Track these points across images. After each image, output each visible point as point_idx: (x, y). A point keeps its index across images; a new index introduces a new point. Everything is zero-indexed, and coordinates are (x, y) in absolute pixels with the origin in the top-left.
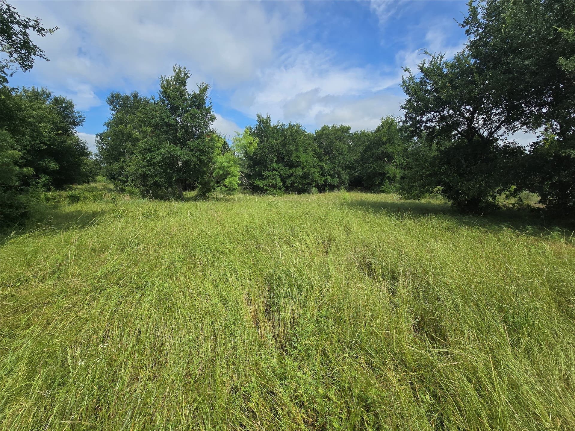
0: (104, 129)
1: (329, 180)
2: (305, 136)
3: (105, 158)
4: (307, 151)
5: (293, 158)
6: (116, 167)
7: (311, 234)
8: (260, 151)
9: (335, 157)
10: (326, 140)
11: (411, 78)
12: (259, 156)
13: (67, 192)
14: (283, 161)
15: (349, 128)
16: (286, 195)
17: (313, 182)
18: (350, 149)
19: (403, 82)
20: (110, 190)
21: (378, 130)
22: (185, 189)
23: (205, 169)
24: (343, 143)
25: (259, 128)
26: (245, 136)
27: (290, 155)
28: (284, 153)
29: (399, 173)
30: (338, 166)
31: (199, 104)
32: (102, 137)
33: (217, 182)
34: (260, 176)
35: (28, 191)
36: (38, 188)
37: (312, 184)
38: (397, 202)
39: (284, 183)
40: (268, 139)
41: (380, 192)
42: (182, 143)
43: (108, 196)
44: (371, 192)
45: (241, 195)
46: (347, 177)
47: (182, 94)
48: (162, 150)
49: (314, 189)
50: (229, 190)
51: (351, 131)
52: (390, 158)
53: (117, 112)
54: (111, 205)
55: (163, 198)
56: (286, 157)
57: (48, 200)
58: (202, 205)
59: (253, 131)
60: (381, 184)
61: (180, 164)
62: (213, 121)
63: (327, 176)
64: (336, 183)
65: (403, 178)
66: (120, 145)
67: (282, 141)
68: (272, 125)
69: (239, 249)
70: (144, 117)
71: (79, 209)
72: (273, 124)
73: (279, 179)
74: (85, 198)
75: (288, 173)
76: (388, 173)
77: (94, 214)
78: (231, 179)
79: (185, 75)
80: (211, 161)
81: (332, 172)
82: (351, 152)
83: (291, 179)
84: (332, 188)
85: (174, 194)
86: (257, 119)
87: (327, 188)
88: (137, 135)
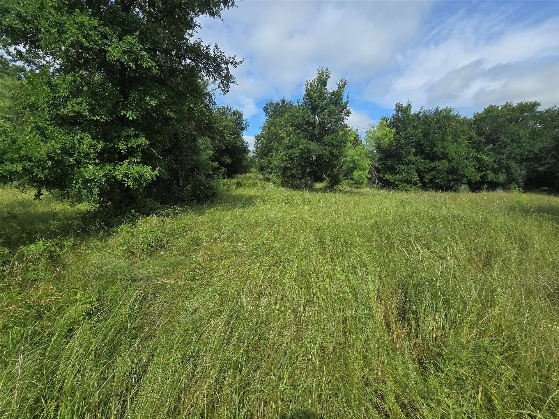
0: (260, 132)
1: (490, 175)
2: (458, 121)
3: (259, 154)
4: (460, 140)
5: (438, 149)
6: (265, 161)
7: (459, 241)
8: (395, 143)
9: (504, 146)
12: (393, 148)
13: (234, 180)
14: (423, 153)
15: (536, 105)
16: (422, 192)
17: (463, 178)
18: (534, 134)
20: (260, 180)
22: (315, 181)
23: (335, 162)
24: (521, 127)
25: (396, 118)
26: (380, 128)
27: (433, 145)
28: (425, 143)
30: (508, 158)
31: (337, 101)
32: (258, 138)
33: (345, 175)
34: (392, 170)
35: (214, 178)
36: (219, 176)
37: (462, 181)
39: (421, 178)
40: (406, 129)
42: (318, 139)
43: (259, 184)
45: (368, 189)
46: (523, 172)
47: (322, 93)
48: (301, 147)
49: (464, 186)
50: (356, 183)
51: (539, 109)
53: (270, 117)
54: (261, 191)
55: (297, 188)
56: (428, 149)
57: (224, 185)
58: (330, 196)
59: (389, 121)
61: (314, 158)
62: (348, 116)
63: (486, 171)
64: (501, 181)
67: (424, 131)
68: (412, 113)
70: (290, 119)
71: (241, 193)
72: (414, 111)
73: (416, 174)
74: (245, 185)
75: (428, 166)
77: (251, 198)
78: (361, 172)
79: (327, 75)
80: (342, 155)
81: (496, 166)
82: (535, 137)
83: (431, 174)
84: (493, 186)
85: (306, 185)
86: (395, 108)
87: (485, 186)
88: (284, 134)
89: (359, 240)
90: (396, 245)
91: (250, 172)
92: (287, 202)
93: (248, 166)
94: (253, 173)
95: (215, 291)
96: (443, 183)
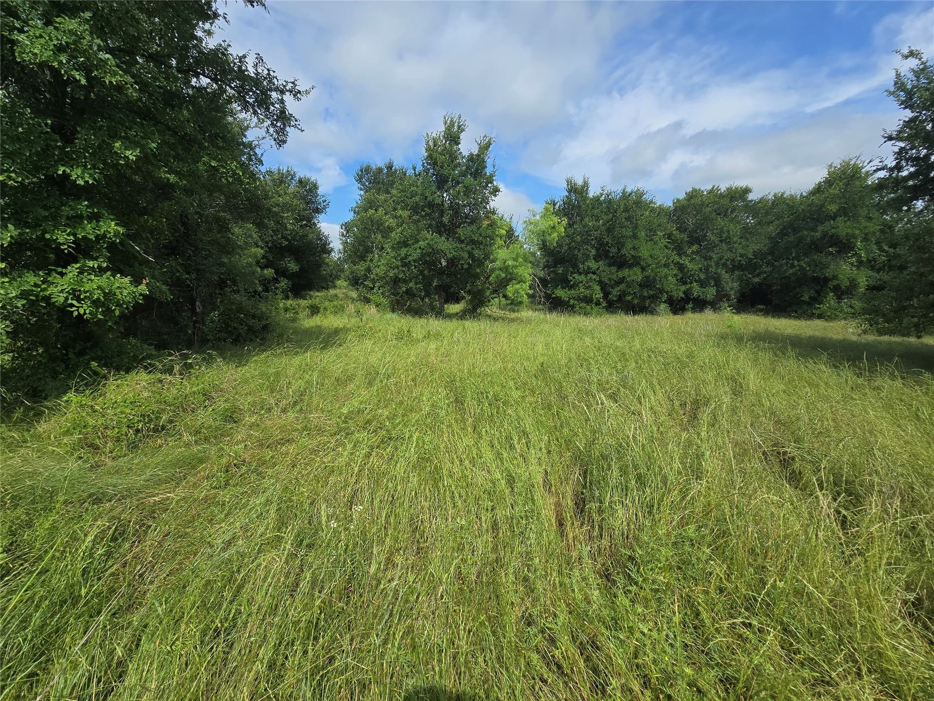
0: (350, 217)
1: (696, 290)
2: (653, 210)
3: (350, 256)
4: (656, 238)
5: (627, 251)
6: (361, 267)
8: (568, 240)
9: (712, 247)
10: (695, 216)
12: (566, 248)
13: (306, 301)
14: (607, 257)
15: (747, 191)
16: (608, 316)
17: (662, 294)
18: (746, 232)
20: (353, 300)
21: (818, 190)
22: (447, 301)
23: (478, 270)
24: (732, 220)
25: (568, 203)
26: (544, 216)
27: (620, 245)
28: (610, 241)
29: (863, 279)
30: (717, 264)
31: (477, 170)
32: (347, 227)
33: (495, 291)
34: (565, 282)
35: (267, 298)
36: (277, 294)
37: (660, 298)
38: (854, 338)
39: (606, 295)
40: (582, 220)
41: (811, 316)
42: (447, 230)
43: (351, 308)
44: (789, 316)
45: (530, 313)
46: (736, 285)
47: (453, 156)
48: (422, 244)
49: (663, 306)
50: (511, 304)
51: (751, 197)
52: (844, 247)
53: (367, 191)
54: (355, 320)
55: (417, 312)
56: (614, 250)
57: (286, 310)
58: (471, 325)
59: (557, 207)
60: (817, 299)
61: (444, 264)
62: (495, 196)
63: (691, 283)
64: (709, 297)
65: (871, 288)
66: (368, 237)
67: (608, 222)
68: (591, 195)
70: (401, 197)
71: (319, 323)
72: (592, 193)
73: (597, 288)
74: (325, 309)
75: (614, 277)
76: (835, 277)
77: (336, 332)
78: (518, 286)
79: (459, 127)
80: (489, 258)
81: (702, 276)
82: (748, 236)
83: (619, 289)
84: (700, 305)
85: (433, 309)
86: (566, 186)
87: (691, 305)
88: (391, 222)
89: (516, 394)
90: (570, 399)
91: (334, 287)
92: (400, 337)
93: (330, 276)
94: (340, 288)
95: (268, 502)
96: (636, 302)
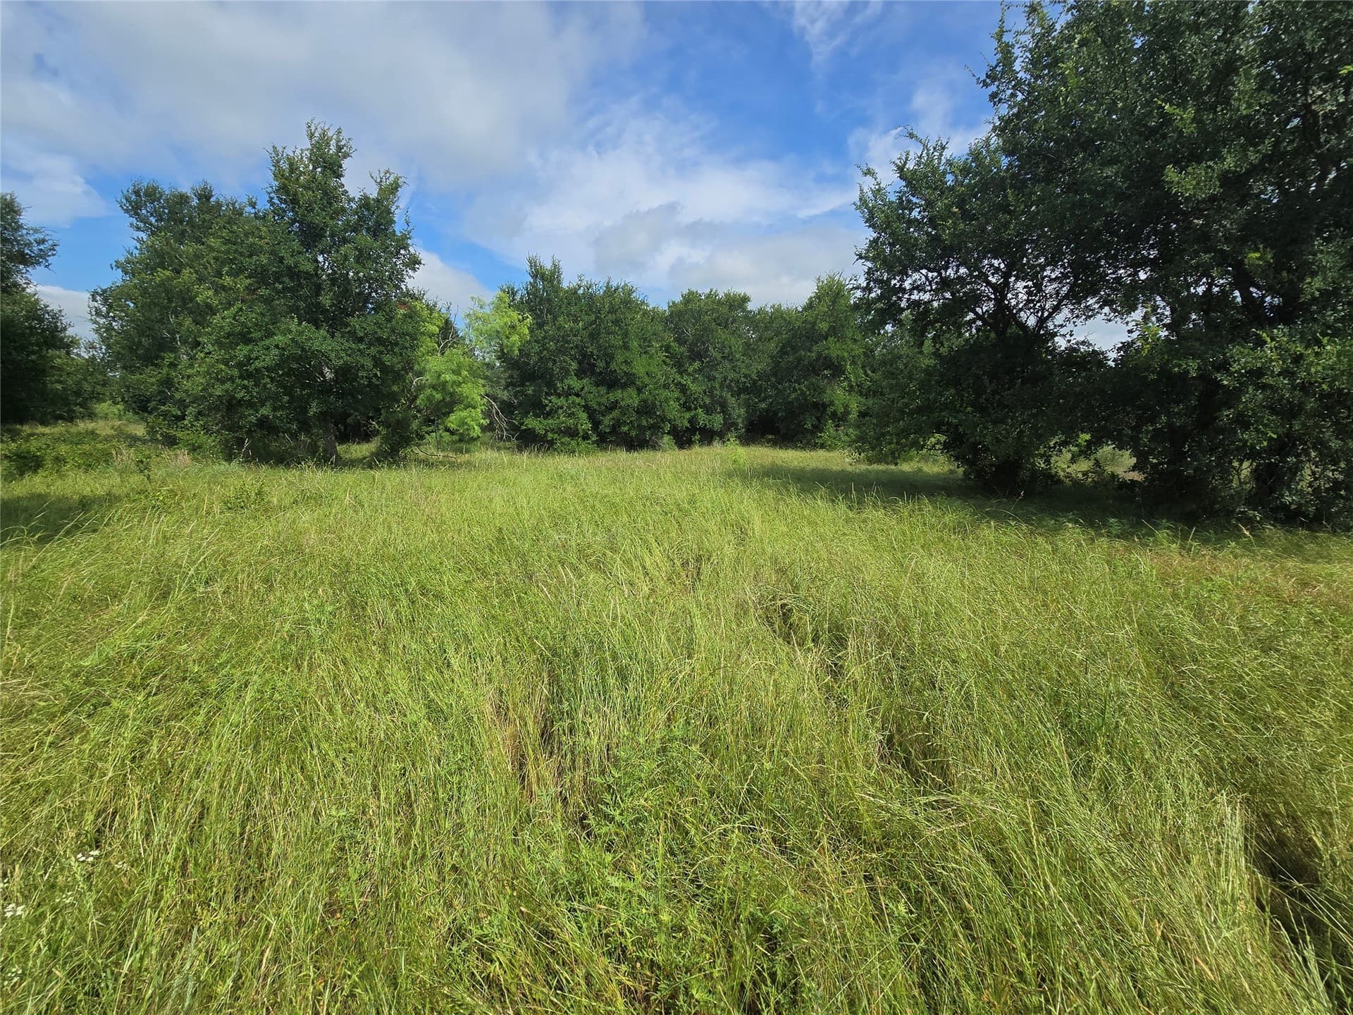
0: (113, 279)
1: (702, 418)
2: (645, 313)
3: (119, 357)
4: (652, 351)
5: (617, 366)
6: (149, 379)
7: (655, 545)
8: (537, 348)
9: (713, 365)
10: (694, 325)
11: (879, 190)
12: (534, 359)
14: (593, 373)
15: (745, 299)
16: (600, 454)
17: (664, 422)
18: (749, 349)
19: (861, 199)
20: (133, 440)
21: (810, 306)
22: (344, 438)
23: (395, 388)
24: (733, 334)
25: (533, 293)
26: (497, 308)
27: (609, 358)
28: (595, 352)
29: (855, 405)
30: (722, 386)
31: (378, 224)
32: (109, 299)
33: (429, 421)
34: (538, 408)
37: (662, 428)
38: (850, 469)
39: (596, 424)
40: (555, 318)
41: (815, 447)
42: (335, 321)
43: (128, 455)
44: (795, 447)
45: (489, 453)
46: (742, 411)
47: (330, 197)
48: (279, 339)
49: (666, 438)
50: (461, 441)
51: (751, 306)
52: (837, 370)
53: (153, 233)
54: (136, 480)
55: (283, 460)
56: (601, 364)
58: (388, 477)
59: (518, 297)
60: (818, 428)
61: (329, 375)
62: (414, 270)
63: (696, 409)
64: (717, 427)
65: (862, 415)
66: (161, 321)
67: (591, 325)
68: (565, 285)
69: (480, 584)
70: (228, 252)
71: (41, 489)
72: (568, 281)
73: (584, 416)
74: (59, 460)
75: (604, 400)
76: (832, 403)
77: (85, 504)
78: (464, 414)
79: (339, 148)
80: (412, 368)
81: (708, 401)
82: (751, 353)
83: (611, 416)
84: (708, 436)
85: (313, 451)
86: (528, 269)
87: (698, 437)
91: (91, 416)
93: (78, 393)
94: (106, 417)
96: (633, 433)
